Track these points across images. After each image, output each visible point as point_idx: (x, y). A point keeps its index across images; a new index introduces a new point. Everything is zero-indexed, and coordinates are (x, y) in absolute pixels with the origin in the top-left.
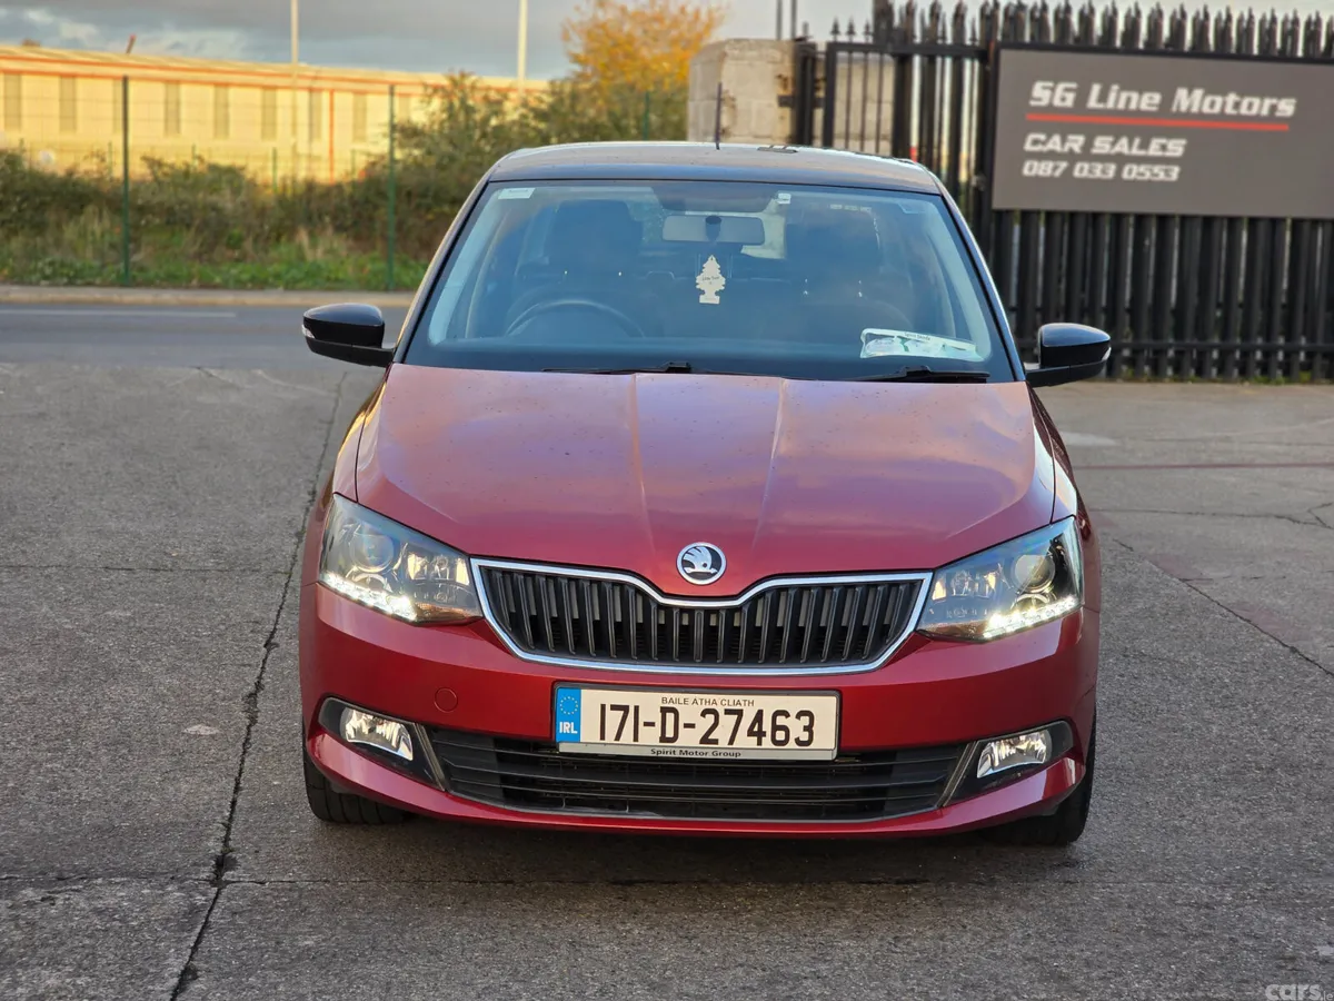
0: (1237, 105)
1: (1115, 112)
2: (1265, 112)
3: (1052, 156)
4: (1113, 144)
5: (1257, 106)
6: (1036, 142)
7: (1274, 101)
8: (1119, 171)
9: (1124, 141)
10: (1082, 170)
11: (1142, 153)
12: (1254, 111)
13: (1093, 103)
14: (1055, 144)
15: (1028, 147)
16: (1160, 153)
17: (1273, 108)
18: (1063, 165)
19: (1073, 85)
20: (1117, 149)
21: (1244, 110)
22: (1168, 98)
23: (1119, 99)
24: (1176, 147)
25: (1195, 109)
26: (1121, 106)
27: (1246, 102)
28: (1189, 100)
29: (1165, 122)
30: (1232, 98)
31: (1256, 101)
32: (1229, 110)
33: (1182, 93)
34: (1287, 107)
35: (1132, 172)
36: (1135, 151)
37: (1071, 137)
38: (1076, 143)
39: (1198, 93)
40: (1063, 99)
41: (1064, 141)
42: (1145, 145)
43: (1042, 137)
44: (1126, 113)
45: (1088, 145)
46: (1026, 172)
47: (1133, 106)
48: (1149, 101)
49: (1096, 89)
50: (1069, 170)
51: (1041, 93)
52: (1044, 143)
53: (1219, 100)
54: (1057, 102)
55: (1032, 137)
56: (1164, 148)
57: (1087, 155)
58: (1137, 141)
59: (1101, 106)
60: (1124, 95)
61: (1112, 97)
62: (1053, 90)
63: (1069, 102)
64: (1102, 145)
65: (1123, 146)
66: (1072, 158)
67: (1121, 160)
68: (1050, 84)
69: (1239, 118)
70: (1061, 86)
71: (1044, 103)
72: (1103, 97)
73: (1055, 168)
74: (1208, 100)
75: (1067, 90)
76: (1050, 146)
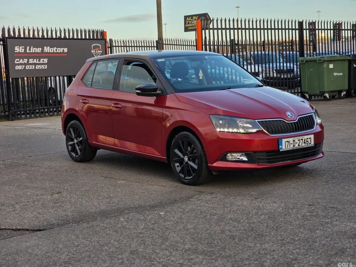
0: (56, 50)
1: (32, 53)
2: (62, 51)
3: (21, 64)
4: (33, 61)
5: (60, 50)
6: (17, 61)
7: (63, 49)
8: (35, 67)
9: (35, 60)
10: (28, 67)
11: (39, 62)
12: (60, 51)
13: (28, 51)
14: (21, 61)
15: (16, 62)
16: (43, 62)
17: (63, 50)
18: (24, 66)
19: (24, 47)
20: (34, 62)
21: (58, 51)
22: (43, 49)
23: (33, 50)
24: (46, 61)
25: (48, 52)
26: (34, 51)
27: (58, 49)
28: (47, 49)
29: (42, 55)
30: (55, 48)
31: (60, 49)
32: (55, 51)
33: (45, 48)
34: (66, 50)
35: (38, 67)
36: (38, 62)
37: (24, 60)
38: (26, 61)
39: (49, 47)
40: (22, 50)
41: (23, 60)
42: (39, 61)
43: (19, 60)
44: (35, 53)
45: (28, 61)
46: (16, 69)
47: (36, 52)
48: (39, 50)
49: (28, 47)
50: (25, 67)
51: (17, 49)
52: (19, 61)
53: (53, 49)
54: (20, 51)
55: (16, 60)
56: (43, 61)
57: (28, 64)
58: (38, 59)
59: (30, 52)
60: (34, 49)
61: (32, 49)
62: (19, 48)
63: (23, 51)
64: (31, 61)
65: (35, 61)
66: (25, 64)
67: (35, 64)
68: (19, 47)
69: (57, 53)
70: (21, 47)
71: (18, 51)
72: (30, 50)
73: (22, 67)
74: (51, 49)
75: (22, 48)
76: (20, 62)
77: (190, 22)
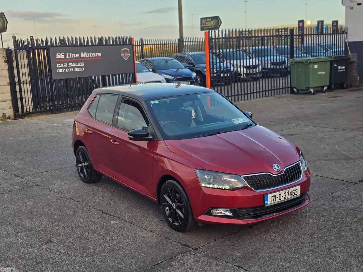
0: (92, 55)
1: (71, 58)
2: (96, 56)
3: (62, 68)
4: (72, 64)
5: (95, 55)
6: (58, 66)
7: (97, 54)
8: (74, 70)
9: (74, 64)
10: (67, 70)
11: (77, 66)
12: (94, 56)
13: (67, 57)
14: (62, 65)
15: (57, 67)
16: (80, 65)
17: (97, 55)
18: (64, 69)
19: (64, 54)
20: (73, 65)
21: (93, 56)
22: (80, 55)
23: (72, 56)
24: (83, 64)
25: (85, 56)
26: (72, 57)
27: (93, 54)
28: (84, 55)
29: (80, 59)
30: (91, 54)
31: (95, 54)
32: (90, 56)
33: (82, 53)
34: (100, 55)
35: (76, 70)
36: (76, 66)
37: (64, 64)
38: (66, 65)
39: (85, 53)
40: (62, 57)
42: (77, 64)
43: (60, 64)
44: (73, 58)
45: (68, 65)
46: (58, 72)
47: (74, 57)
48: (77, 56)
49: (68, 54)
50: (65, 70)
51: (58, 56)
52: (60, 66)
53: (88, 54)
54: (61, 57)
55: (58, 65)
56: (81, 64)
57: (68, 67)
58: (76, 63)
59: (69, 57)
60: (73, 55)
61: (71, 55)
62: (60, 55)
63: (63, 57)
64: (70, 65)
65: (74, 65)
66: (65, 68)
67: (74, 67)
68: (59, 54)
69: (92, 57)
70: (61, 54)
71: (59, 57)
72: (69, 56)
73: (63, 70)
74: (87, 54)
75: (62, 55)
76: (61, 66)
77: (205, 23)
